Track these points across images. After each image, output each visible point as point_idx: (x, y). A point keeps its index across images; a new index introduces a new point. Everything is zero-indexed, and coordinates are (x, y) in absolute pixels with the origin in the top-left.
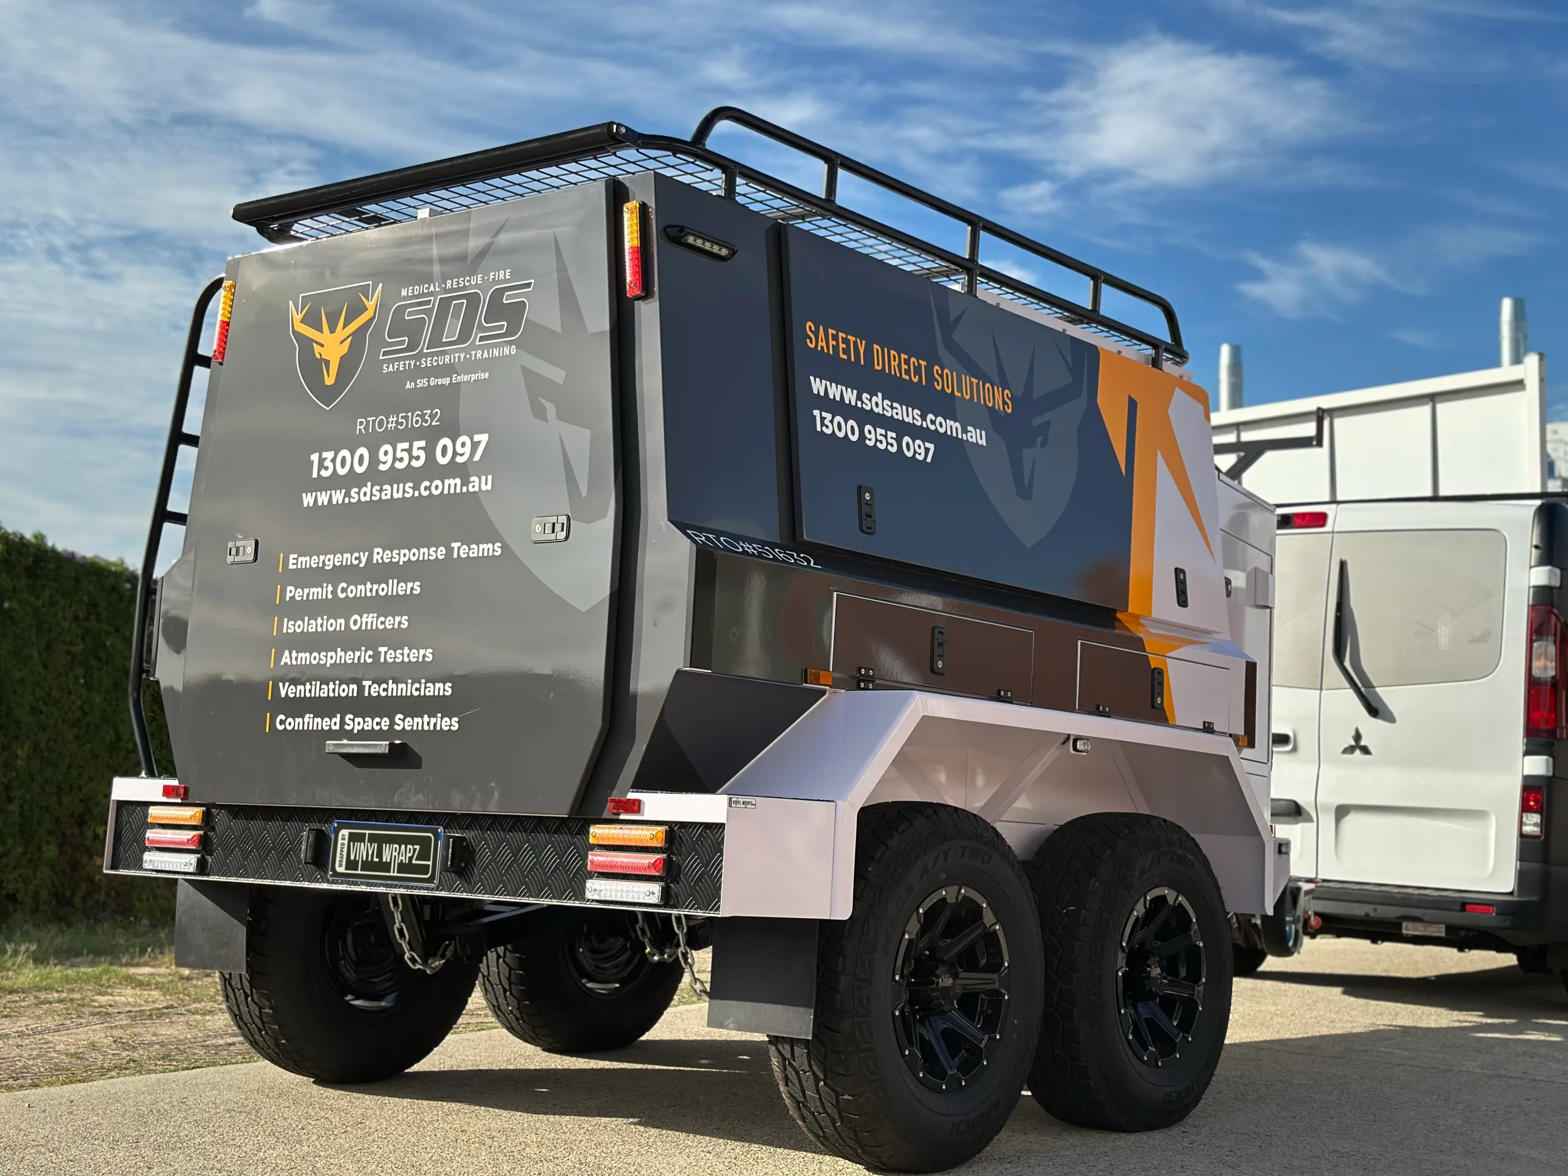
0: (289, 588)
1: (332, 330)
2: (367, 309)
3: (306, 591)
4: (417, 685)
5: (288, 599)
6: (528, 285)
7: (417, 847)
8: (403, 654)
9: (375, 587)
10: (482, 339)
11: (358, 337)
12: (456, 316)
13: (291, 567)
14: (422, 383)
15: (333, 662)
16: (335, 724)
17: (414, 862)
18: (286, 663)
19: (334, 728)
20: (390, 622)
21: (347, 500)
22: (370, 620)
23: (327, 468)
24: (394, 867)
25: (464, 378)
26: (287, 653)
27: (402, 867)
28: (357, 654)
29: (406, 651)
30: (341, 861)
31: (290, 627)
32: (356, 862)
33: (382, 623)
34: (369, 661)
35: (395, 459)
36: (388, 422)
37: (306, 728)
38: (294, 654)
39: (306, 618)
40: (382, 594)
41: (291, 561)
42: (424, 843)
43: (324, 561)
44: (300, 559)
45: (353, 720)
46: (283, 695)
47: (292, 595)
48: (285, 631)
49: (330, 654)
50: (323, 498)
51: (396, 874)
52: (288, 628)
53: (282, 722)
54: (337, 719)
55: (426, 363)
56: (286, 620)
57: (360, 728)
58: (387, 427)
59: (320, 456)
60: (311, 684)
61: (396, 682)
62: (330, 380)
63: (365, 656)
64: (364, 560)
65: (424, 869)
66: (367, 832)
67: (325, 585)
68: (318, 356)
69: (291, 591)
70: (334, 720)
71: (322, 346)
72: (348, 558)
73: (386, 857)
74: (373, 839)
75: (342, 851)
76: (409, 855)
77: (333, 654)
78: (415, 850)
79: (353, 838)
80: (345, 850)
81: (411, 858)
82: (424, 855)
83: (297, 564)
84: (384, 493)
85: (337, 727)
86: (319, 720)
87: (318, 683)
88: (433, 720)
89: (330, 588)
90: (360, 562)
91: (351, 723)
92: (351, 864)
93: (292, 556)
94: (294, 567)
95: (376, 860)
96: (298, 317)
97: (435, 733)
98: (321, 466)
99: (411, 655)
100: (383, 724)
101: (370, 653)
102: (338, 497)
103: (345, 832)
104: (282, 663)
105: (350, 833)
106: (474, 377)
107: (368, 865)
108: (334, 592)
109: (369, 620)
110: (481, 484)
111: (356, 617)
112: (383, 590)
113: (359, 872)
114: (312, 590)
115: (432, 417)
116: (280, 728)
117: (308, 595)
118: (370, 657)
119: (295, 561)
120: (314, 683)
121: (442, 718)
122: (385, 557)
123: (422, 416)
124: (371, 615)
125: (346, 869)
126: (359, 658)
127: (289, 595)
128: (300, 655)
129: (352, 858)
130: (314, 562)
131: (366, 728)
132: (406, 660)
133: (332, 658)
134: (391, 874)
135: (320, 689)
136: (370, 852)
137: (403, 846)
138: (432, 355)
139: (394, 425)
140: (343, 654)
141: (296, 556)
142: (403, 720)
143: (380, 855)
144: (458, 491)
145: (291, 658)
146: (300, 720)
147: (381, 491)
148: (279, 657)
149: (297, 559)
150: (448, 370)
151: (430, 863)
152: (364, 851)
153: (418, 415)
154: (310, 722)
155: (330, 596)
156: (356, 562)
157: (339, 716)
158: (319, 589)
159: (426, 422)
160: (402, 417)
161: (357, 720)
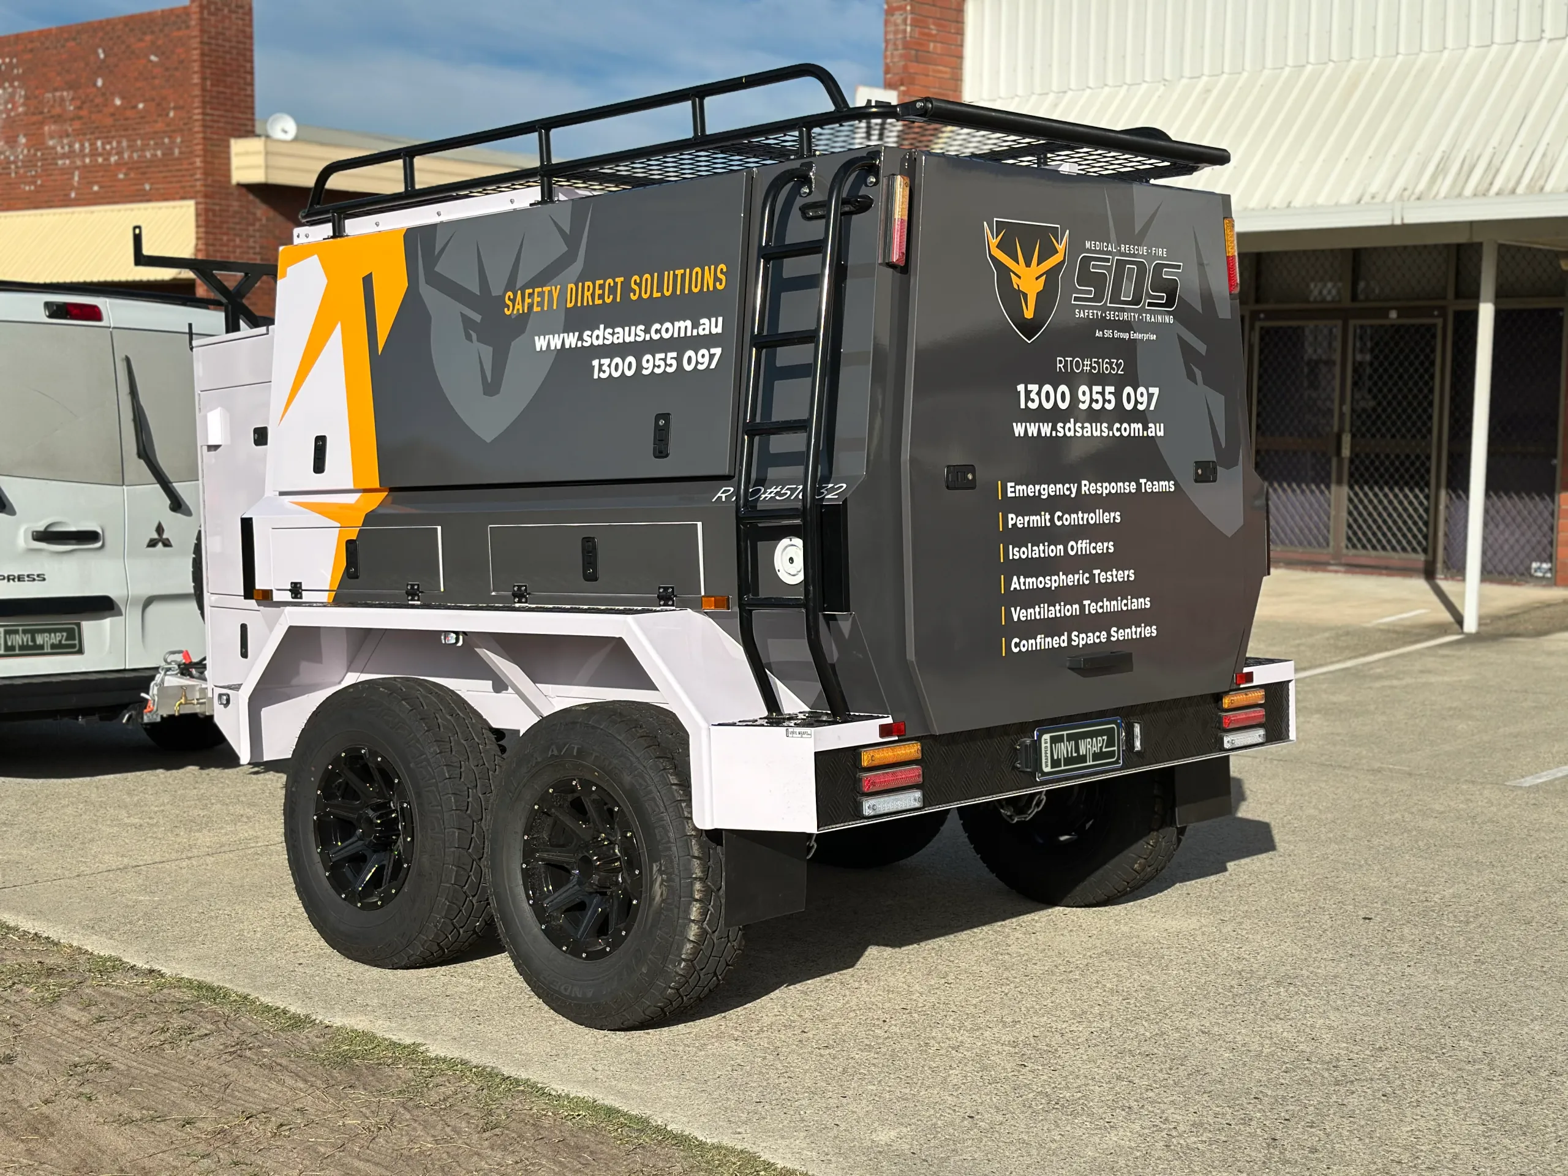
0: (1011, 516)
1: (1028, 265)
2: (1057, 252)
3: (1026, 519)
4: (1125, 601)
5: (1010, 526)
6: (1178, 267)
7: (1105, 737)
8: (1112, 575)
9: (1086, 516)
10: (1150, 304)
11: (1051, 275)
12: (1130, 279)
13: (1010, 495)
14: (1108, 333)
15: (1057, 585)
16: (1064, 641)
17: (1104, 750)
18: (1015, 588)
19: (1063, 645)
20: (1101, 547)
21: (1054, 434)
22: (1084, 546)
23: (1033, 401)
24: (1089, 757)
25: (1138, 336)
26: (1015, 578)
27: (1096, 757)
28: (1077, 576)
29: (1114, 572)
30: (1046, 762)
31: (1015, 553)
32: (1059, 760)
33: (1094, 548)
34: (1087, 582)
35: (1092, 400)
36: (1083, 365)
37: (1038, 648)
38: (1022, 580)
39: (1030, 545)
40: (1092, 522)
41: (1009, 489)
42: (1109, 733)
43: (1039, 490)
44: (1018, 487)
45: (1078, 636)
46: (1016, 619)
47: (1014, 522)
48: (1011, 558)
49: (1054, 578)
50: (1033, 430)
51: (1091, 763)
52: (1013, 554)
53: (1017, 645)
54: (1065, 637)
55: (1110, 316)
56: (1011, 547)
57: (1084, 642)
58: (1083, 370)
59: (1026, 388)
60: (1040, 607)
61: (1109, 600)
62: (1029, 314)
63: (1083, 578)
64: (1074, 491)
65: (1111, 754)
66: (1065, 733)
67: (1043, 513)
68: (1016, 287)
69: (1012, 519)
70: (1062, 638)
71: (1019, 277)
72: (1060, 489)
73: (1082, 751)
74: (1070, 737)
75: (1046, 753)
76: (1099, 745)
77: (1056, 577)
78: (1103, 740)
79: (1055, 740)
80: (1049, 752)
81: (1101, 748)
82: (1110, 743)
83: (1015, 492)
84: (1085, 430)
85: (1065, 644)
86: (1049, 639)
87: (1046, 605)
88: (1139, 630)
89: (1048, 517)
90: (1071, 493)
91: (1076, 639)
92: (1055, 763)
93: (1010, 484)
94: (1013, 495)
95: (1075, 755)
96: (994, 242)
97: (1142, 640)
98: (1028, 398)
99: (1119, 576)
100: (1102, 637)
101: (1087, 575)
102: (1046, 429)
103: (1046, 737)
104: (1012, 589)
105: (1051, 737)
106: (1146, 337)
107: (1069, 761)
108: (1052, 520)
109: (1082, 546)
110: (1156, 430)
111: (1072, 543)
112: (1092, 518)
113: (1063, 768)
114: (1032, 518)
115: (1118, 365)
116: (1016, 650)
117: (1029, 522)
118: (1087, 579)
119: (1013, 489)
120: (1042, 605)
121: (1145, 627)
122: (1091, 489)
123: (1111, 364)
124: (1084, 541)
125: (1052, 768)
126: (1079, 580)
127: (1011, 523)
128: (1028, 580)
129: (1056, 757)
130: (1030, 490)
131: (1089, 642)
132: (1115, 580)
133: (1055, 581)
134: (1088, 764)
135: (1048, 611)
136: (1069, 749)
137: (1094, 739)
138: (1110, 309)
139: (1089, 368)
140: (1064, 577)
141: (1013, 484)
142: (1117, 632)
143: (1077, 750)
144: (1141, 435)
145: (1019, 583)
146: (1033, 641)
147: (1083, 428)
148: (1008, 583)
149: (1014, 487)
150: (1126, 326)
151: (1116, 748)
152: (1064, 749)
153: (1107, 363)
154: (1042, 642)
155: (1048, 524)
156: (1067, 493)
157: (1066, 633)
158: (1038, 517)
159: (1114, 370)
160: (1095, 362)
161: (1081, 636)
